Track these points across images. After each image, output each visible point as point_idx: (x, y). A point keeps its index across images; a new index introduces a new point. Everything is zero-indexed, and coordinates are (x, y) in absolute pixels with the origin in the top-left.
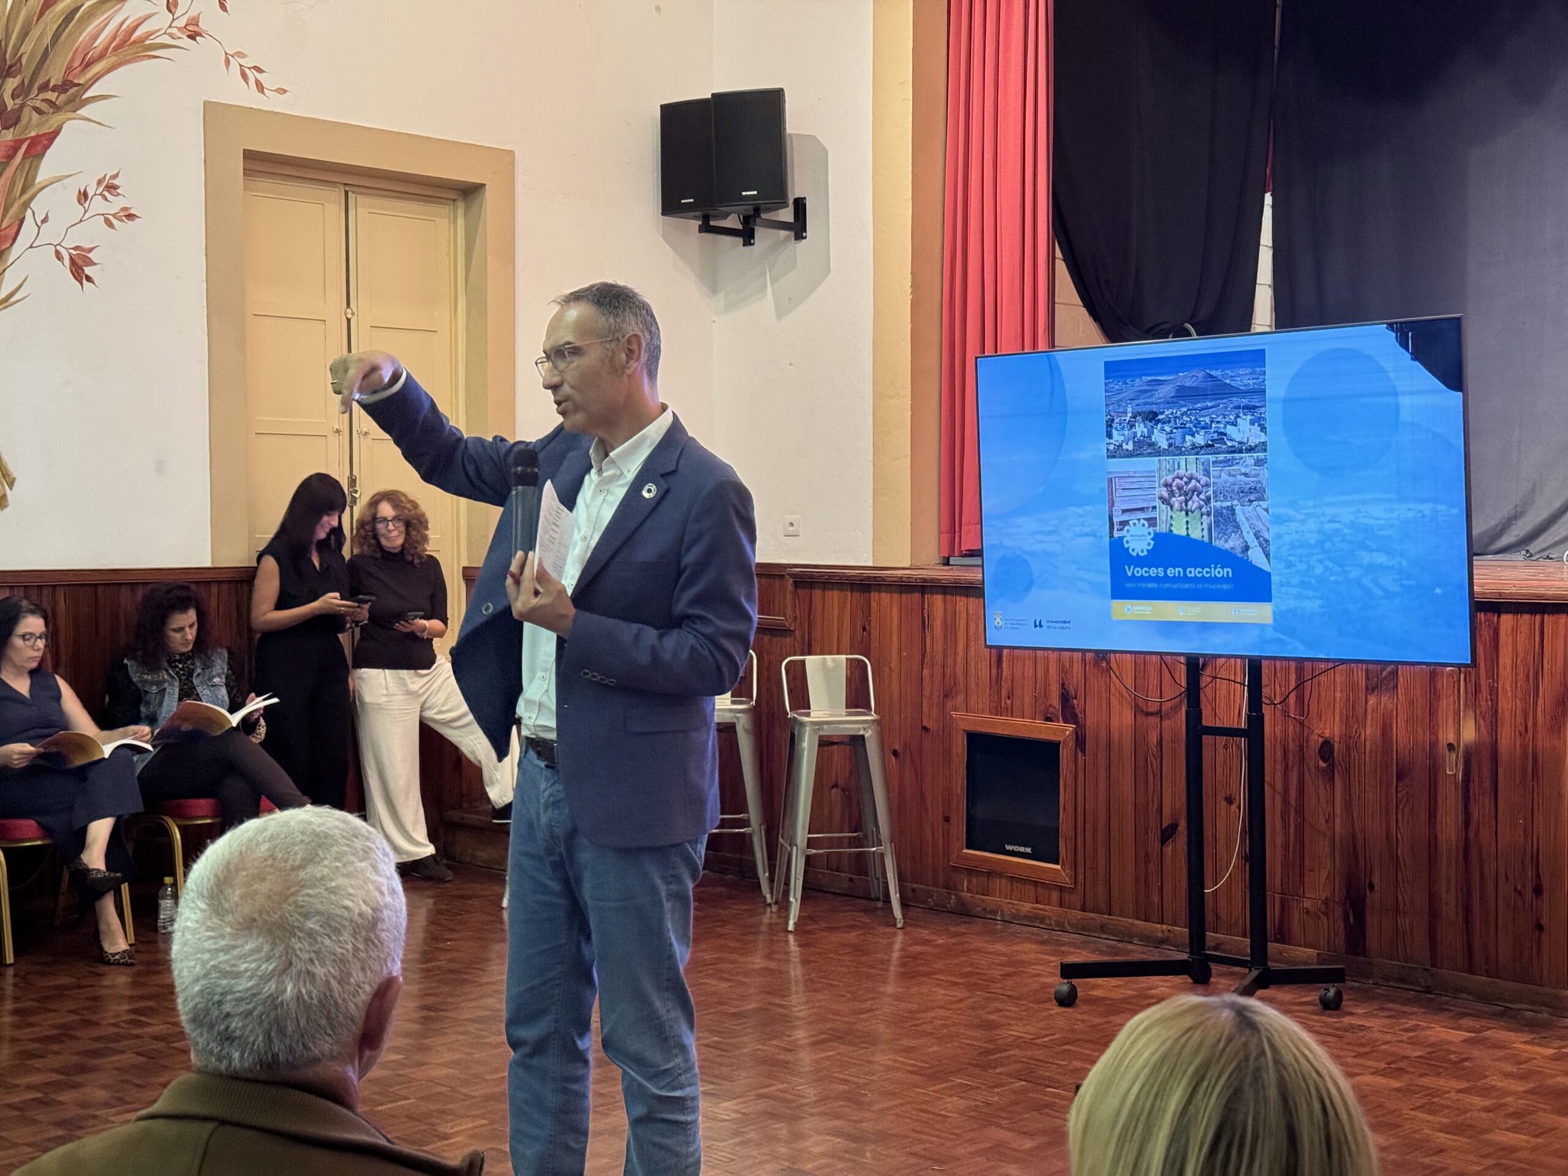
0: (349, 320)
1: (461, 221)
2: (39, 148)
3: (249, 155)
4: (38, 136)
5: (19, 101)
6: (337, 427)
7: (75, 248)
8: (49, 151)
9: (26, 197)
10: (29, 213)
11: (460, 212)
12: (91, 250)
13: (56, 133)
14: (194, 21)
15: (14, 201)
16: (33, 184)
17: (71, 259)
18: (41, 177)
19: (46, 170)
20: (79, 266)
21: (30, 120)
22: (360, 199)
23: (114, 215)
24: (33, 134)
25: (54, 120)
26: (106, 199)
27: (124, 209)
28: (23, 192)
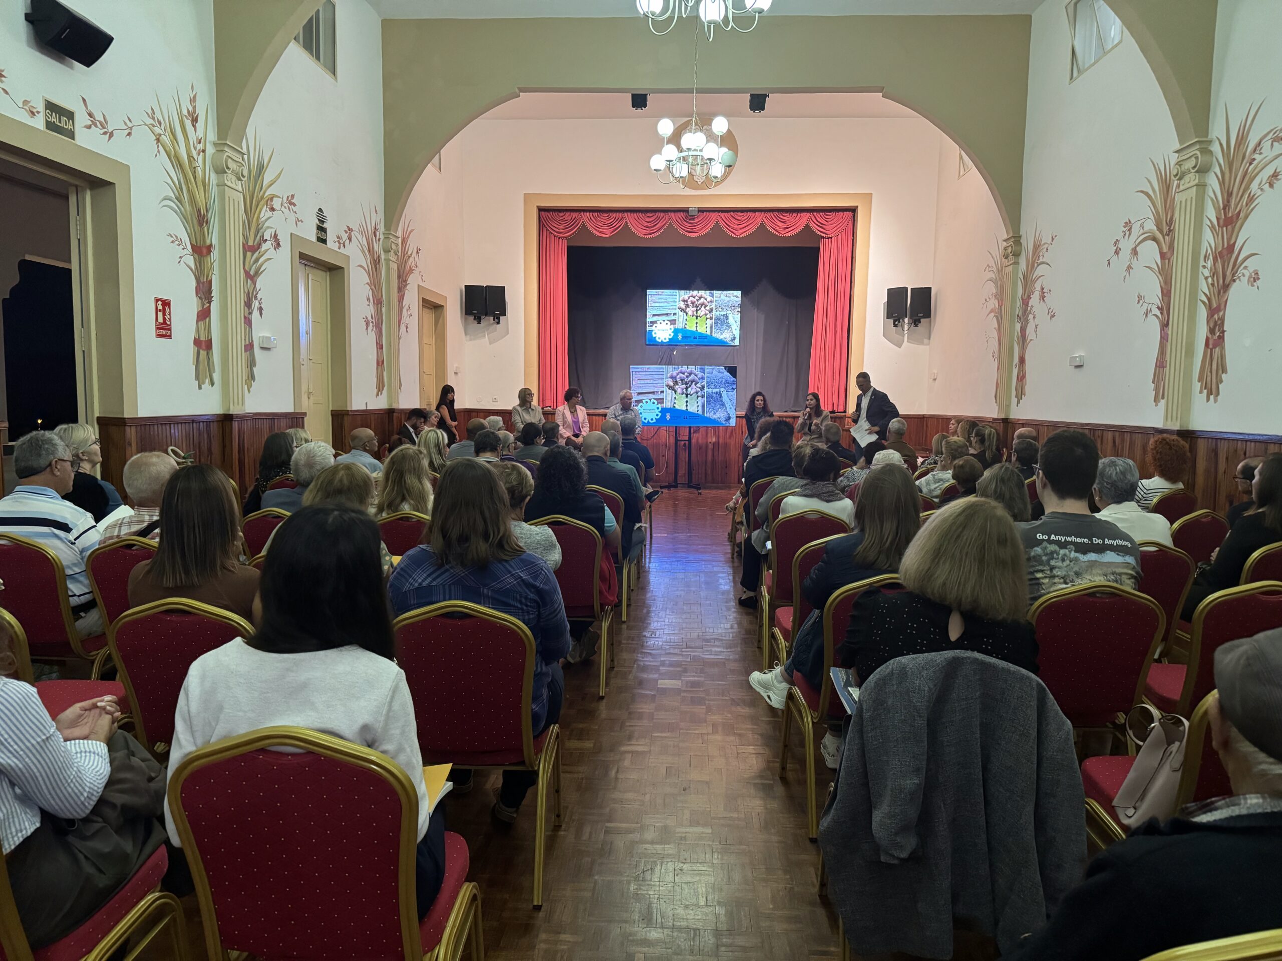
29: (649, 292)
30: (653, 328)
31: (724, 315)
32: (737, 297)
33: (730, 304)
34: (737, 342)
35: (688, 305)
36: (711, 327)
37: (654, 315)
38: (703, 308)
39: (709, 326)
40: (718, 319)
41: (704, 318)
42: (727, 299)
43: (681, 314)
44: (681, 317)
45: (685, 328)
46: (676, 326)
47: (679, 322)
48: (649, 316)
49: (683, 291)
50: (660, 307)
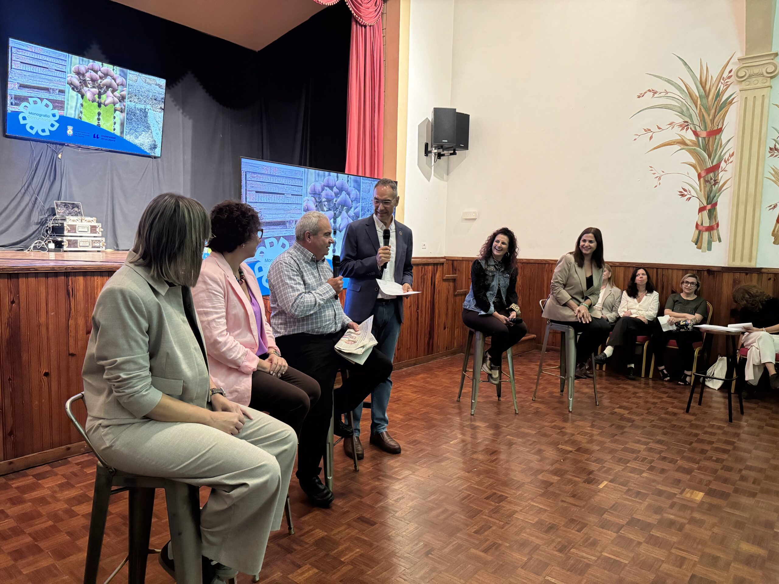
29: (12, 42)
30: (20, 108)
31: (141, 110)
32: (160, 86)
33: (151, 95)
34: (158, 152)
35: (84, 80)
36: (122, 125)
37: (22, 86)
38: (109, 92)
39: (118, 121)
40: (132, 113)
41: (111, 108)
42: (147, 87)
43: (74, 93)
44: (72, 98)
45: (81, 118)
46: (64, 113)
47: (69, 107)
48: (13, 86)
49: (77, 57)
50: (35, 74)
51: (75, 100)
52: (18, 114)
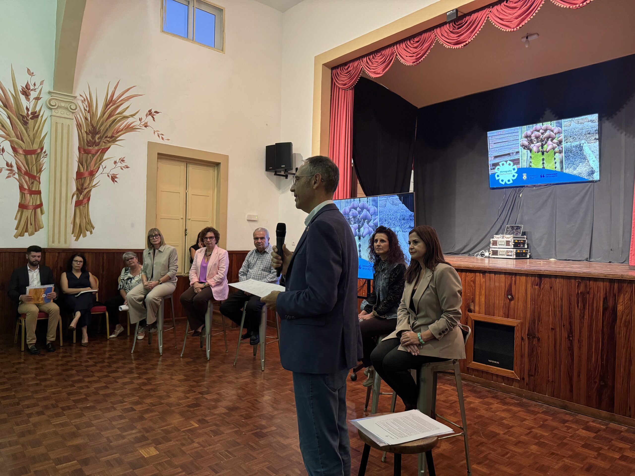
0: (186, 193)
1: (216, 171)
2: (104, 151)
3: (159, 154)
4: (104, 148)
5: (100, 140)
6: (182, 217)
7: (113, 174)
8: (107, 152)
9: (100, 162)
10: (101, 166)
11: (216, 169)
12: (117, 175)
13: (109, 148)
14: (146, 123)
15: (97, 163)
16: (102, 159)
17: (112, 177)
18: (104, 158)
19: (106, 156)
20: (114, 178)
21: (102, 144)
22: (190, 165)
23: (123, 167)
24: (103, 148)
25: (109, 145)
26: (121, 163)
27: (125, 166)
28: (100, 161)
29: (489, 134)
30: (496, 170)
31: (576, 147)
32: (592, 121)
33: (584, 131)
34: (596, 177)
35: (531, 140)
36: (562, 162)
37: (496, 157)
38: (549, 142)
39: (558, 160)
40: (568, 151)
41: (552, 152)
42: (580, 126)
43: (525, 151)
44: (524, 155)
45: (531, 166)
46: (520, 166)
47: (523, 161)
48: (491, 158)
49: (525, 126)
50: (502, 147)
51: (526, 155)
52: (495, 174)
